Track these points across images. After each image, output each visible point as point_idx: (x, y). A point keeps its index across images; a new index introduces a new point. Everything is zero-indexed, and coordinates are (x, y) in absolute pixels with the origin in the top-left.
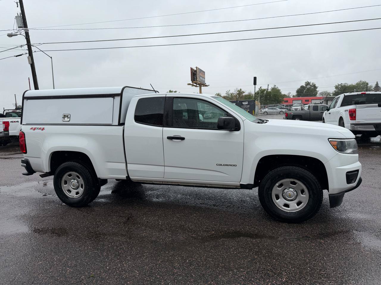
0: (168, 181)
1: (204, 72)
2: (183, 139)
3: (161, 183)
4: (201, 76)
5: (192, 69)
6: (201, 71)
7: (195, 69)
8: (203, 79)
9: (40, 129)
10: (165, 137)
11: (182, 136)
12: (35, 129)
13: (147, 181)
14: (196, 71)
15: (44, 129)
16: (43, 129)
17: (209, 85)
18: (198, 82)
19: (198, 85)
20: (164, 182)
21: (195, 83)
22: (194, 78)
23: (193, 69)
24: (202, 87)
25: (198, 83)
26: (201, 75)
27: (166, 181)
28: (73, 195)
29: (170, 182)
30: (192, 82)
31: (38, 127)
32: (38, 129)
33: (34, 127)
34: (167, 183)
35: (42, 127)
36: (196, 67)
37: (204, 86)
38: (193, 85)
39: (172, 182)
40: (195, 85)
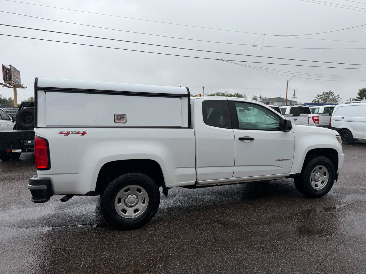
0: (230, 181)
1: (19, 72)
2: (252, 139)
3: (225, 183)
4: (16, 76)
5: (4, 67)
6: (16, 70)
7: (9, 67)
8: (18, 80)
9: (78, 133)
10: (237, 138)
11: (251, 137)
12: (68, 133)
13: (211, 184)
14: (10, 70)
15: (87, 134)
16: (84, 133)
17: (26, 87)
18: (13, 82)
19: (11, 86)
20: (227, 182)
21: (8, 83)
22: (7, 77)
23: (6, 67)
24: (17, 89)
25: (13, 84)
26: (16, 74)
27: (229, 181)
28: (130, 215)
29: (232, 182)
30: (5, 82)
31: (73, 131)
32: (73, 133)
33: (66, 130)
34: (230, 183)
35: (82, 130)
36: (10, 65)
37: (19, 88)
38: (5, 85)
39: (234, 181)
40: (8, 85)
